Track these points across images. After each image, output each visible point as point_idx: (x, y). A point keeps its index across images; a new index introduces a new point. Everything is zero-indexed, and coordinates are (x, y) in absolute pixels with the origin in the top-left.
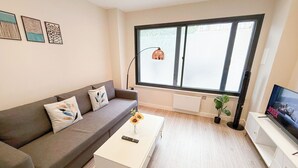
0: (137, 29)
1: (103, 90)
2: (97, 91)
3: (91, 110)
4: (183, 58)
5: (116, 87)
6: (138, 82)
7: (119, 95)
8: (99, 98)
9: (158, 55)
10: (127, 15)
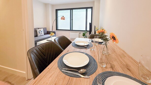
0: (57, 10)
1: (42, 30)
2: (40, 30)
3: (37, 36)
4: (72, 20)
5: (48, 30)
6: (57, 29)
7: (48, 33)
8: (40, 32)
9: (63, 18)
10: (53, 6)
